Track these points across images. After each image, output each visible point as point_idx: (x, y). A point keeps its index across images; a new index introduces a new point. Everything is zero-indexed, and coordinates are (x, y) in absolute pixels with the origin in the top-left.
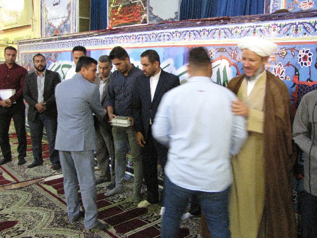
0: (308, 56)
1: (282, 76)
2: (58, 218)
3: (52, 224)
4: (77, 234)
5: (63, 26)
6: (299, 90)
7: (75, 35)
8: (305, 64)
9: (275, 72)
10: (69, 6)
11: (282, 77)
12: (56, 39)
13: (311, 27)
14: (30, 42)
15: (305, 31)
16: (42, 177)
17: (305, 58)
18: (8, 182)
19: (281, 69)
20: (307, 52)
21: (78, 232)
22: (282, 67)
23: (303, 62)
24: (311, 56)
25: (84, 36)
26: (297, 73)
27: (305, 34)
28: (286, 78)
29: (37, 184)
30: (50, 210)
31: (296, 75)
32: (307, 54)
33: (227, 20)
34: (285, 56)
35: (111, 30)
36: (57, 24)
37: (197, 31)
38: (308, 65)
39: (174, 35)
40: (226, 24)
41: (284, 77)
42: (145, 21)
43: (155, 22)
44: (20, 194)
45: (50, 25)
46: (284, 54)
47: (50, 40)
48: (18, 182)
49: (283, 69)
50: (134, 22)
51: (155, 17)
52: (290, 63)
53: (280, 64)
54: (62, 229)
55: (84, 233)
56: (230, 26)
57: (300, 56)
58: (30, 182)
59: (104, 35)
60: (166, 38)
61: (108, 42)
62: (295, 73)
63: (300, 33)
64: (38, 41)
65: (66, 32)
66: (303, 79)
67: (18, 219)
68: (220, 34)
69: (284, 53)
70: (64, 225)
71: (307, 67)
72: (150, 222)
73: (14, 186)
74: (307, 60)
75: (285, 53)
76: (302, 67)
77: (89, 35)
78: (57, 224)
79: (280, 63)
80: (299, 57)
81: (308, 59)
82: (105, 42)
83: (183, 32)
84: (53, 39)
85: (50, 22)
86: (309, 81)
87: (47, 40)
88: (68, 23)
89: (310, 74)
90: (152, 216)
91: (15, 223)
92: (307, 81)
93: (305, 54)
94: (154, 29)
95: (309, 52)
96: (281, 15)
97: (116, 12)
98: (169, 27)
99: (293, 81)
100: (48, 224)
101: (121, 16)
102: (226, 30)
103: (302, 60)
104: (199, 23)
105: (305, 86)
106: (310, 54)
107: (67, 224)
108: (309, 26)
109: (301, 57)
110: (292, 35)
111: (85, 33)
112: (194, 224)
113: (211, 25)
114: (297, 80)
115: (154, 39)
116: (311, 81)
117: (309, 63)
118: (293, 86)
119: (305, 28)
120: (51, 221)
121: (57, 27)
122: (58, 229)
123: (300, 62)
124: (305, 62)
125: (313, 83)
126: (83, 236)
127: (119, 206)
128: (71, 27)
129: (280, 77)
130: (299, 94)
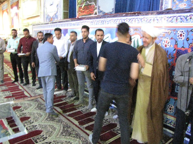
0: (183, 34)
2: (50, 116)
3: (47, 119)
4: (59, 125)
5: (54, 16)
6: (177, 52)
7: (60, 21)
8: (181, 38)
9: (165, 42)
10: (58, 5)
12: (51, 23)
13: (185, 19)
14: (38, 25)
17: (181, 35)
18: (26, 96)
19: (168, 41)
20: (182, 32)
24: (184, 34)
26: (176, 43)
27: (181, 22)
28: (170, 46)
29: (41, 98)
31: (176, 44)
32: (182, 33)
33: (139, 14)
35: (78, 18)
36: (51, 15)
37: (123, 19)
38: (182, 39)
39: (111, 21)
40: (139, 15)
42: (96, 14)
43: (101, 14)
44: (32, 103)
45: (48, 15)
46: (170, 33)
47: (48, 23)
48: (31, 97)
49: (169, 40)
50: (90, 14)
51: (101, 11)
52: (173, 38)
53: (167, 38)
54: (52, 122)
56: (141, 17)
58: (37, 97)
59: (75, 21)
60: (107, 23)
61: (77, 25)
63: (178, 22)
64: (42, 24)
65: (56, 19)
66: (180, 46)
67: (31, 116)
68: (135, 21)
73: (29, 99)
76: (179, 40)
77: (67, 21)
78: (49, 120)
80: (178, 35)
81: (182, 36)
82: (75, 25)
83: (116, 20)
85: (48, 14)
86: (182, 48)
87: (46, 24)
88: (57, 14)
89: (183, 44)
91: (29, 118)
93: (181, 33)
94: (100, 18)
95: (183, 32)
96: (168, 11)
97: (81, 8)
98: (108, 17)
99: (174, 47)
100: (45, 119)
101: (83, 11)
102: (139, 19)
104: (124, 15)
105: (181, 50)
106: (184, 33)
107: (54, 120)
108: (183, 18)
110: (174, 23)
113: (131, 16)
114: (176, 47)
115: (100, 23)
116: (184, 48)
117: (183, 38)
118: (174, 50)
119: (181, 19)
120: (46, 117)
121: (51, 17)
122: (50, 122)
123: (178, 37)
124: (181, 37)
125: (185, 49)
126: (62, 126)
127: (81, 110)
128: (59, 16)
129: (167, 45)
130: (177, 55)
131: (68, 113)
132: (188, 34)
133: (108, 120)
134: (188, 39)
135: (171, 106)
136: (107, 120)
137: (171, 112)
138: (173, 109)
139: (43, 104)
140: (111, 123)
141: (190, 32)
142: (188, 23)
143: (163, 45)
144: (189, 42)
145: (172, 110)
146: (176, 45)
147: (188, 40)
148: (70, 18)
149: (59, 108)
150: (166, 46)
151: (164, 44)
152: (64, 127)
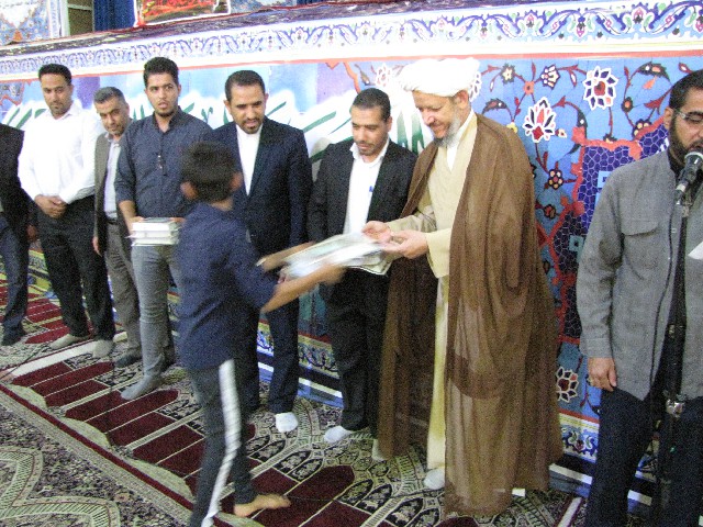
0: (608, 85)
1: (548, 128)
2: (53, 470)
4: (100, 510)
5: (30, 22)
6: (587, 159)
7: (60, 41)
8: (601, 102)
9: (533, 117)
11: (549, 131)
12: (16, 52)
13: (613, 20)
15: (600, 29)
16: (9, 367)
17: (600, 88)
19: (545, 113)
20: (604, 75)
21: (103, 502)
22: (549, 108)
23: (597, 98)
24: (612, 85)
25: (82, 44)
26: (582, 122)
27: (600, 35)
28: (557, 132)
30: (30, 451)
31: (579, 125)
32: (605, 80)
33: (419, 2)
34: (554, 84)
35: (144, 28)
36: (16, 17)
37: (348, 27)
38: (607, 105)
39: (294, 36)
40: (418, 9)
41: (553, 129)
43: (244, 9)
46: (554, 80)
47: (3, 54)
49: (549, 112)
50: (199, 11)
52: (566, 100)
53: (544, 102)
54: (64, 498)
55: (118, 503)
57: (589, 83)
59: (128, 39)
60: (276, 43)
62: (579, 121)
63: (589, 34)
65: (38, 37)
66: (595, 133)
68: (402, 34)
69: (552, 77)
70: (68, 488)
71: (604, 108)
72: (264, 459)
74: (603, 93)
75: (556, 76)
76: (592, 109)
77: (93, 43)
78: (50, 487)
79: (544, 98)
80: (588, 87)
81: (606, 90)
82: (132, 56)
83: (315, 30)
84: (9, 51)
86: (607, 140)
88: (43, 15)
89: (611, 123)
90: (266, 442)
92: (604, 139)
93: (599, 79)
94: (246, 23)
95: (609, 76)
98: (280, 19)
99: (573, 139)
100: (28, 490)
102: (417, 25)
103: (593, 94)
104: (352, 8)
105: (600, 149)
106: (611, 81)
107: (75, 484)
108: (609, 17)
109: (592, 87)
110: (570, 38)
111: (83, 38)
112: (361, 452)
114: (582, 136)
115: (246, 47)
116: (614, 140)
117: (608, 100)
118: (573, 151)
119: (600, 21)
120: (35, 479)
121: (17, 25)
122: (53, 499)
123: (590, 97)
124: (600, 97)
125: (617, 145)
126: (115, 511)
127: (190, 424)
128: (51, 25)
129: (543, 129)
130: (585, 167)
131: (132, 446)
132: (628, 84)
133: (312, 456)
134: (627, 104)
135: (567, 375)
136: (308, 453)
137: (565, 396)
138: (573, 385)
139: (11, 416)
140: (325, 464)
141: (638, 75)
142: (628, 40)
143: (527, 129)
144: (635, 115)
145: (569, 389)
146: (582, 129)
147: (631, 107)
148: (100, 28)
149: (91, 423)
150: (538, 133)
151: (528, 126)
152: (126, 518)
